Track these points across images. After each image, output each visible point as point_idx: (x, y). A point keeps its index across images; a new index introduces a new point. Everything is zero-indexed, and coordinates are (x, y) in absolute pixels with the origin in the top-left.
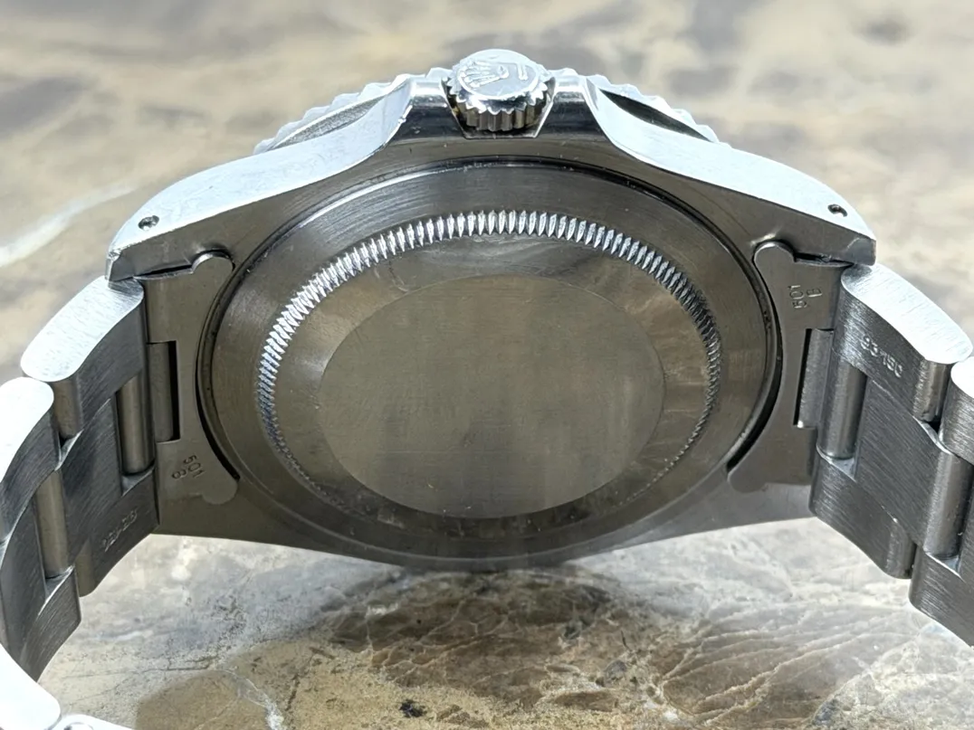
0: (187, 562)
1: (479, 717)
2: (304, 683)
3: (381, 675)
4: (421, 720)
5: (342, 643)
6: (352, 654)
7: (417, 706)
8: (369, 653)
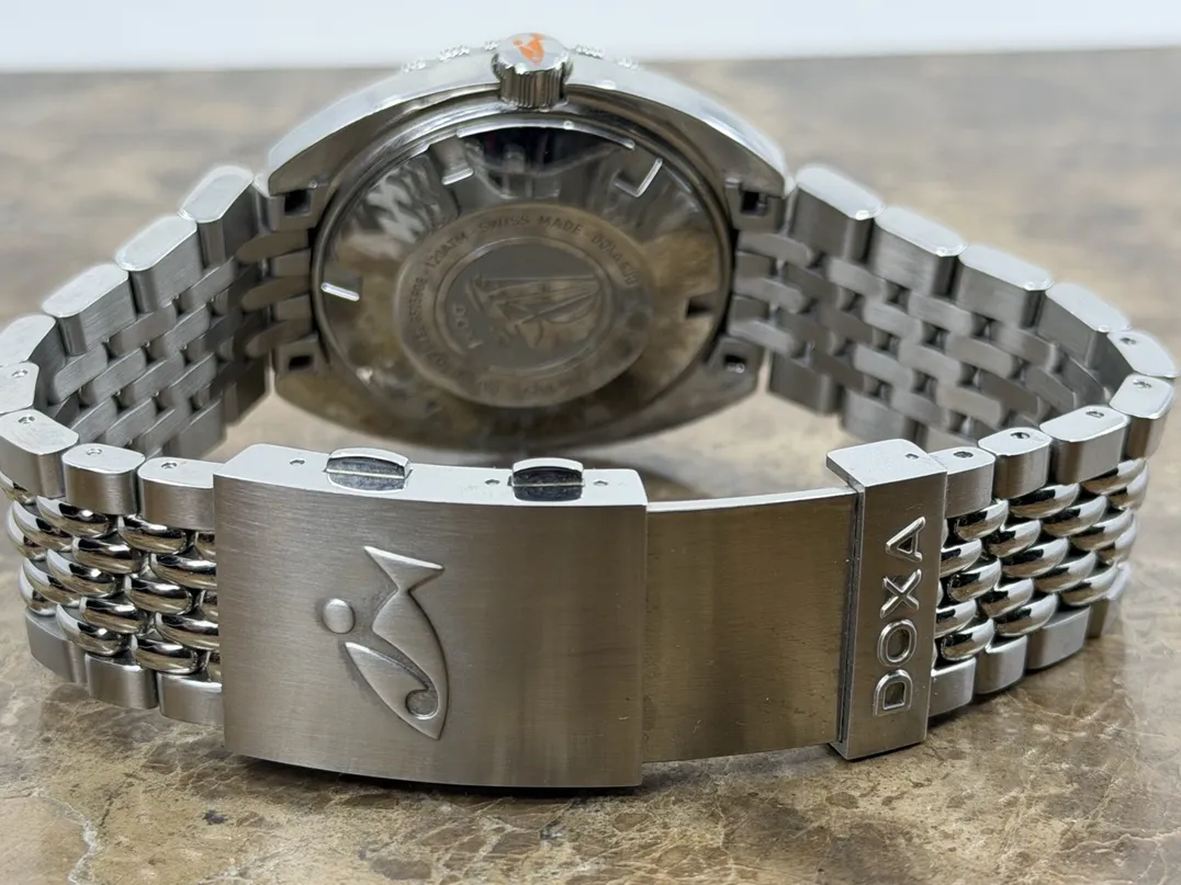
0: (15, 711)
1: (274, 821)
2: (117, 803)
3: (187, 791)
4: (222, 825)
5: (153, 768)
6: (162, 775)
7: (219, 815)
8: (177, 775)
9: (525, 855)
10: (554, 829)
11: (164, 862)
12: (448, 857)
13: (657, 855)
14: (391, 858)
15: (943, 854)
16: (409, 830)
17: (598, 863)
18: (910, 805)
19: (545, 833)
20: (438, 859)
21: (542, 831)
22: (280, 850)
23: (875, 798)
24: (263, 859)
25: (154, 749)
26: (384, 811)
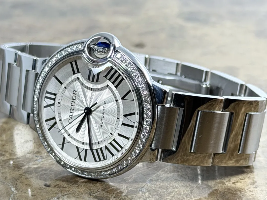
9: (136, 195)
10: (143, 189)
11: (35, 196)
12: (114, 195)
13: (172, 195)
14: (98, 195)
15: (250, 195)
16: (102, 189)
17: (156, 197)
18: (240, 184)
19: (140, 190)
20: (112, 196)
21: (139, 189)
22: (67, 193)
23: (230, 182)
24: (63, 195)
25: (26, 168)
26: (94, 184)
